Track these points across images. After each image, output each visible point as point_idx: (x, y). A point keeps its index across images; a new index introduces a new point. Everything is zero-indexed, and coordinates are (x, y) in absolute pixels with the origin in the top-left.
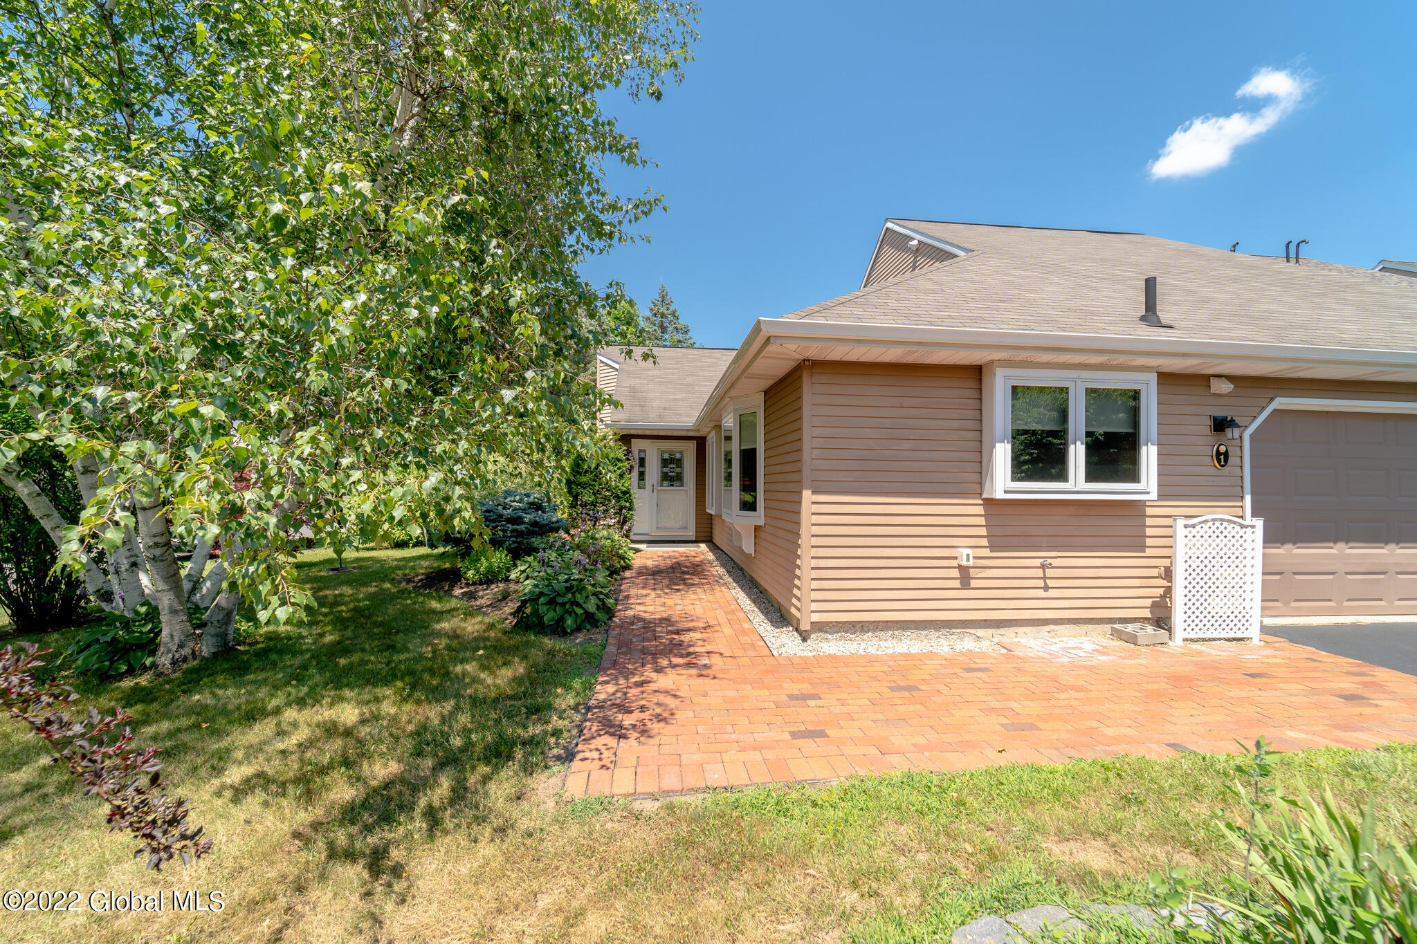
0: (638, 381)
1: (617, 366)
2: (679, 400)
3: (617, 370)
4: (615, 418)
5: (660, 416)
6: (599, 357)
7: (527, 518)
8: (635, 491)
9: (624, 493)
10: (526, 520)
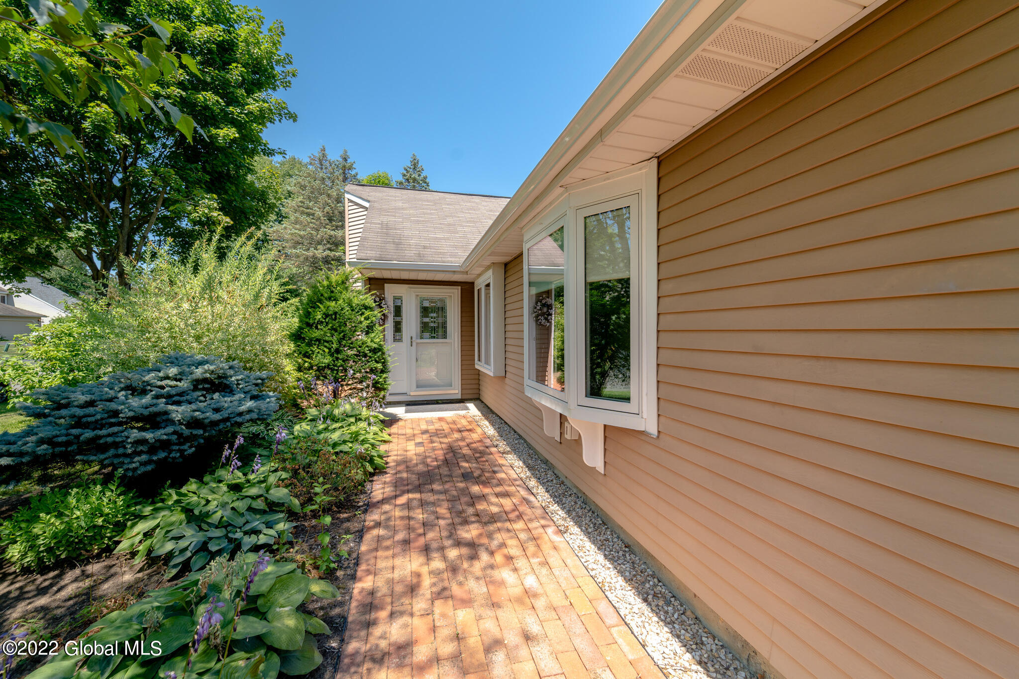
0: (392, 219)
1: (367, 205)
2: (440, 239)
3: (366, 209)
4: (362, 255)
5: (419, 255)
6: (347, 196)
7: (178, 412)
8: (390, 348)
9: (374, 351)
10: (177, 417)
